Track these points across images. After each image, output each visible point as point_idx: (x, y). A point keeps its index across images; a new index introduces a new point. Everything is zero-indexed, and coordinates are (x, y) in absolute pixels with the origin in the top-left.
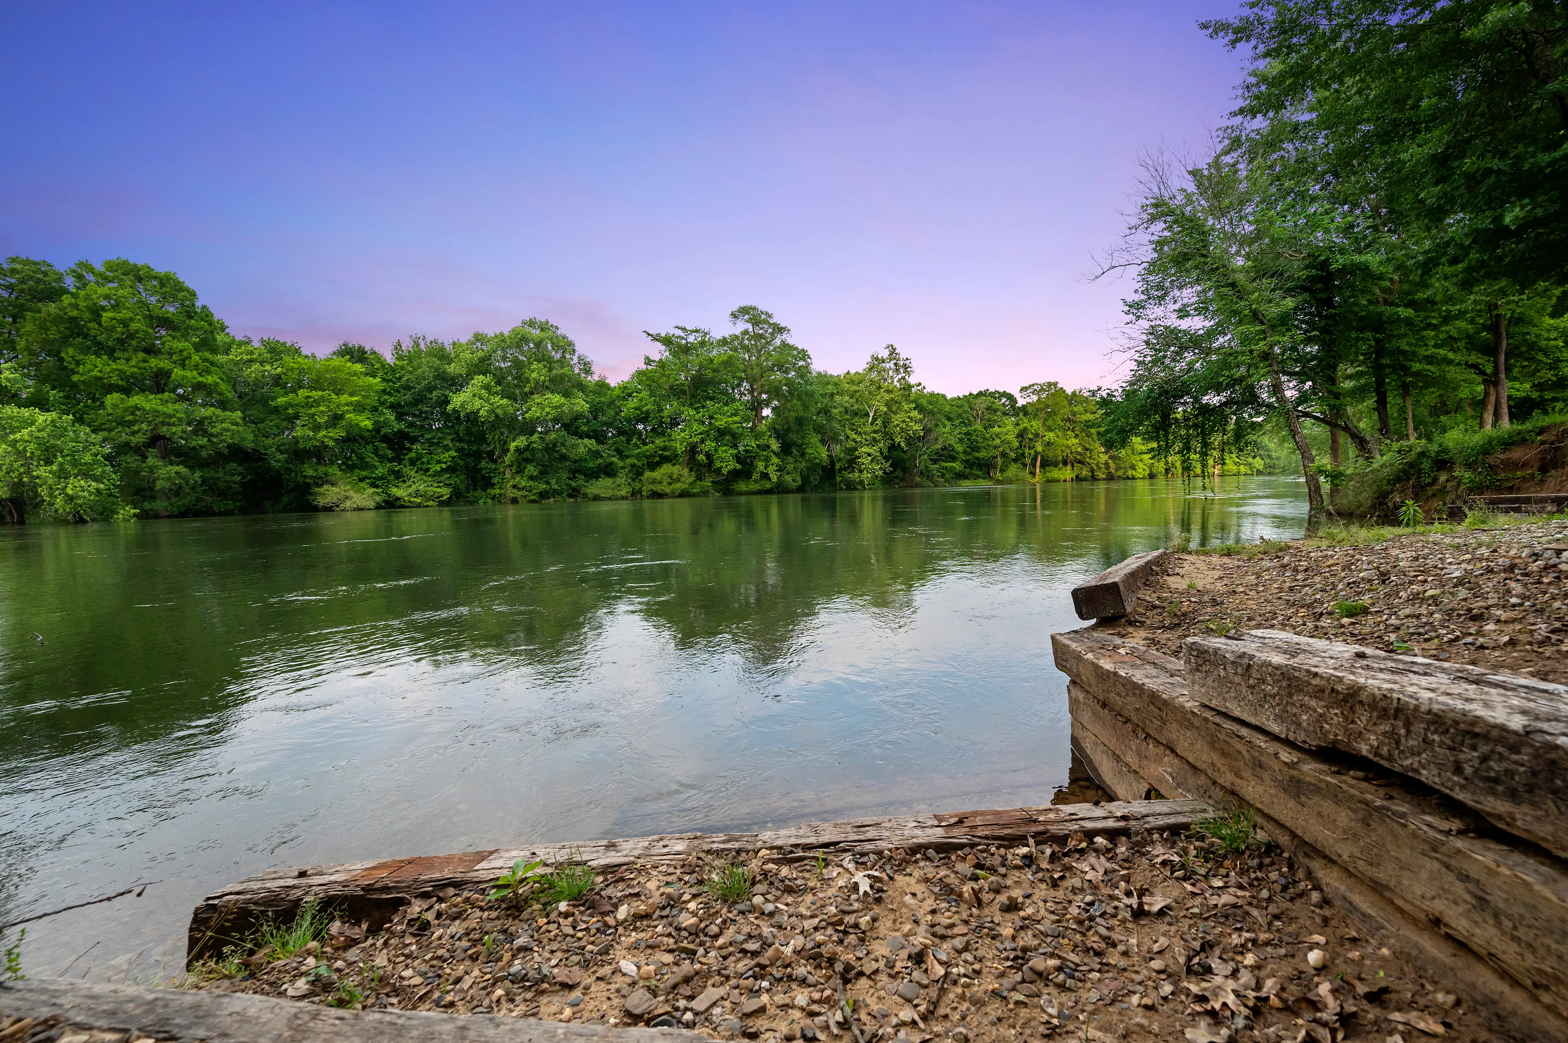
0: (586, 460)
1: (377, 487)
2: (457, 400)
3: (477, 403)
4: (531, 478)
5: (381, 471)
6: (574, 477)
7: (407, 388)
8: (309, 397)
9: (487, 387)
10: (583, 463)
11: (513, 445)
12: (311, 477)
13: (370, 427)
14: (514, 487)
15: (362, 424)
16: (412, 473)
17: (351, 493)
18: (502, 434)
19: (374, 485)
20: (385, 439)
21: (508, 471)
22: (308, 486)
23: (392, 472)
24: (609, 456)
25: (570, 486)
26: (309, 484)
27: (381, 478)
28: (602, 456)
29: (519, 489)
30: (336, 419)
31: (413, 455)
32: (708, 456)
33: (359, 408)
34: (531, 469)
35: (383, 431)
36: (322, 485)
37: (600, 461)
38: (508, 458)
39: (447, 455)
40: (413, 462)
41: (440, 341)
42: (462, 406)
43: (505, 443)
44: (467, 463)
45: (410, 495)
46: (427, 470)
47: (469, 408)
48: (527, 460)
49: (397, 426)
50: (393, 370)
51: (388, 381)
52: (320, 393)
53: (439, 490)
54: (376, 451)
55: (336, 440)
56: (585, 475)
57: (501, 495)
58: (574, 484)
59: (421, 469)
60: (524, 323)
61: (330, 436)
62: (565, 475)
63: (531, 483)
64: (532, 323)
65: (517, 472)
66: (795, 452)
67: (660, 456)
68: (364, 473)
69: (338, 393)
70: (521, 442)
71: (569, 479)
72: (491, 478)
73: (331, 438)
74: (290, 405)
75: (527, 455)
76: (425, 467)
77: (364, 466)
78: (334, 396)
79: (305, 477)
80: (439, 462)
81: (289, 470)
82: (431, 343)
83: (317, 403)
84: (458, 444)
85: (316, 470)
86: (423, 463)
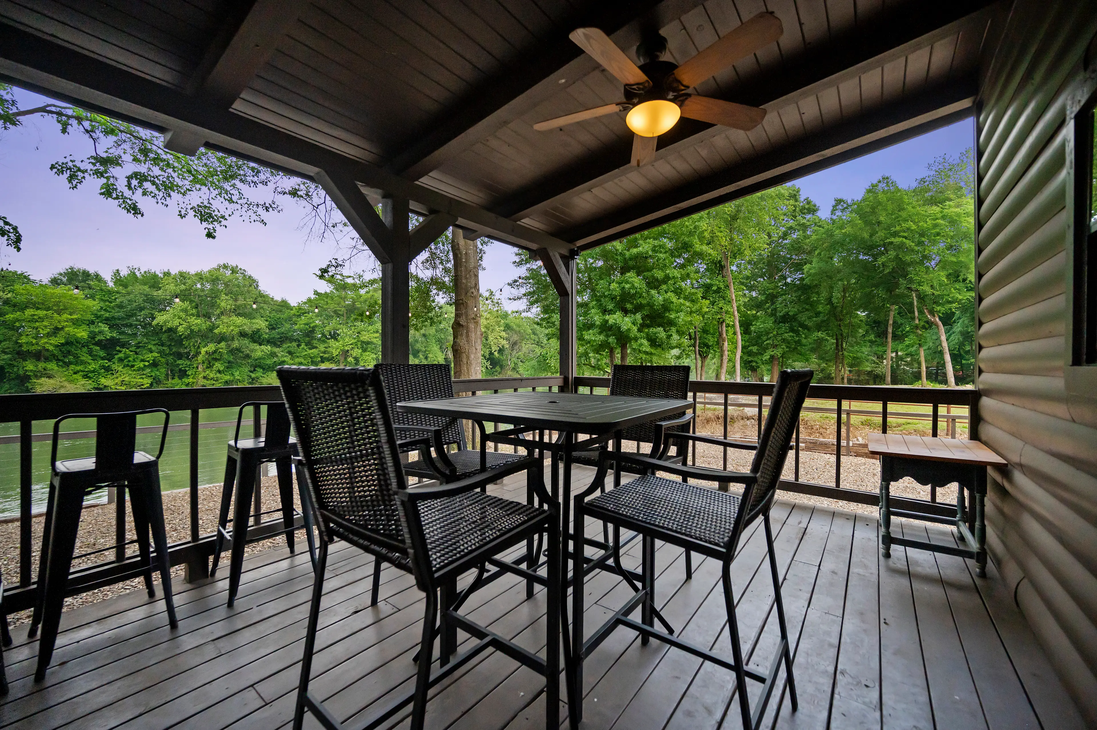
0: (264, 358)
1: (90, 378)
2: (160, 319)
3: (176, 322)
4: (219, 372)
5: (92, 366)
6: (255, 370)
7: (120, 306)
8: (34, 315)
9: (185, 311)
10: (262, 361)
11: (203, 350)
12: (31, 371)
13: (86, 337)
14: (204, 378)
15: (79, 335)
16: (120, 369)
17: (66, 384)
18: (197, 342)
19: (86, 376)
20: (98, 343)
21: (200, 366)
22: (29, 378)
23: (103, 367)
24: (282, 356)
25: (250, 376)
26: (29, 376)
27: (93, 372)
28: (277, 356)
29: (208, 379)
30: (56, 330)
31: (121, 355)
32: (356, 359)
33: (76, 323)
34: (218, 365)
35: (98, 338)
36: (41, 377)
37: (275, 359)
38: (200, 358)
39: (150, 355)
40: (121, 360)
41: (153, 271)
42: (165, 322)
43: (199, 347)
44: (167, 360)
45: (117, 384)
46: (133, 366)
47: (169, 325)
48: (216, 360)
49: (109, 335)
50: (110, 292)
51: (105, 301)
52: (45, 312)
53: (141, 380)
54: (90, 353)
55: (57, 346)
56: (264, 369)
57: (193, 383)
58: (253, 375)
59: (128, 366)
60: (219, 266)
61: (51, 343)
62: (246, 369)
63: (218, 375)
64: (225, 267)
65: (207, 368)
66: (421, 356)
67: (321, 357)
68: (79, 368)
69: (59, 312)
70: (211, 347)
71: (251, 372)
72: (186, 371)
73: (51, 344)
74: (18, 320)
75: (216, 356)
76: (130, 364)
77: (78, 362)
78: (55, 315)
79: (26, 371)
80: (143, 361)
81: (12, 366)
82: (145, 272)
83: (41, 319)
84: (160, 347)
85: (37, 366)
86: (129, 361)
